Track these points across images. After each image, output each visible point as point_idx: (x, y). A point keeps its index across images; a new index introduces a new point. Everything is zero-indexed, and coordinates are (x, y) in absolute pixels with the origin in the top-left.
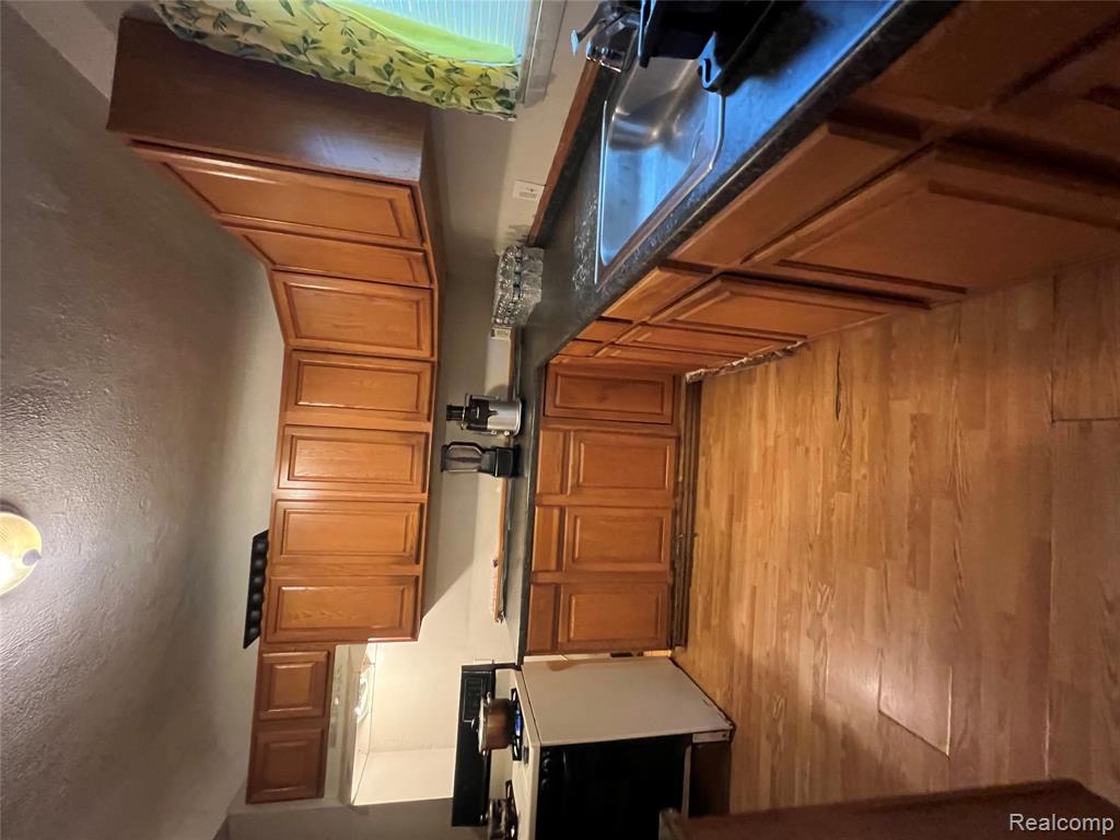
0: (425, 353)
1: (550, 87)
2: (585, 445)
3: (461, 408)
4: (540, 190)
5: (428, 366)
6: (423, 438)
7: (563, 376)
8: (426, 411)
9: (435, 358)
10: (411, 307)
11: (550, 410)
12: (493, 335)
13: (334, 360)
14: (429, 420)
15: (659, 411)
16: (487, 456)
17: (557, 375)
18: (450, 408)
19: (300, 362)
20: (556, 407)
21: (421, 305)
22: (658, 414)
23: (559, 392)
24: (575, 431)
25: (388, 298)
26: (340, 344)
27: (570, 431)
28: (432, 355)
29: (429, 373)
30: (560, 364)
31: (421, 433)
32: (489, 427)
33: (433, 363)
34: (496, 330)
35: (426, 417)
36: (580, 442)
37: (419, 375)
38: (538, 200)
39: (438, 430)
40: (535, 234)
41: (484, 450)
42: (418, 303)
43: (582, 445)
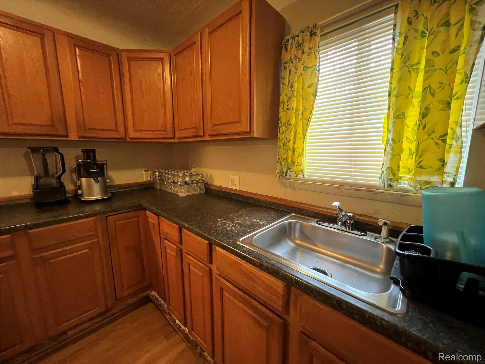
0: (132, 134)
1: (290, 190)
2: (87, 252)
3: (95, 159)
4: (236, 188)
5: (123, 136)
6: (64, 133)
7: (138, 220)
8: (87, 135)
9: (128, 140)
10: (162, 126)
11: (111, 219)
12: (145, 171)
13: (116, 78)
14: (80, 137)
15: (125, 287)
16: (54, 181)
17: (138, 217)
18: (94, 151)
19: (110, 55)
20: (115, 222)
21: (164, 133)
22: (123, 288)
23: (126, 221)
24: (98, 241)
25: (165, 114)
26: (128, 82)
27: (97, 237)
28: (131, 139)
29: (118, 136)
30: (146, 217)
31: (67, 131)
32: (83, 179)
33: (125, 139)
34: (149, 172)
35: (83, 135)
36: (90, 248)
37: (116, 130)
38: (230, 187)
39: (72, 144)
40: (212, 188)
41: (59, 178)
42: (165, 130)
43: (87, 250)
